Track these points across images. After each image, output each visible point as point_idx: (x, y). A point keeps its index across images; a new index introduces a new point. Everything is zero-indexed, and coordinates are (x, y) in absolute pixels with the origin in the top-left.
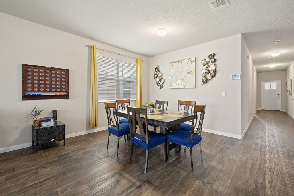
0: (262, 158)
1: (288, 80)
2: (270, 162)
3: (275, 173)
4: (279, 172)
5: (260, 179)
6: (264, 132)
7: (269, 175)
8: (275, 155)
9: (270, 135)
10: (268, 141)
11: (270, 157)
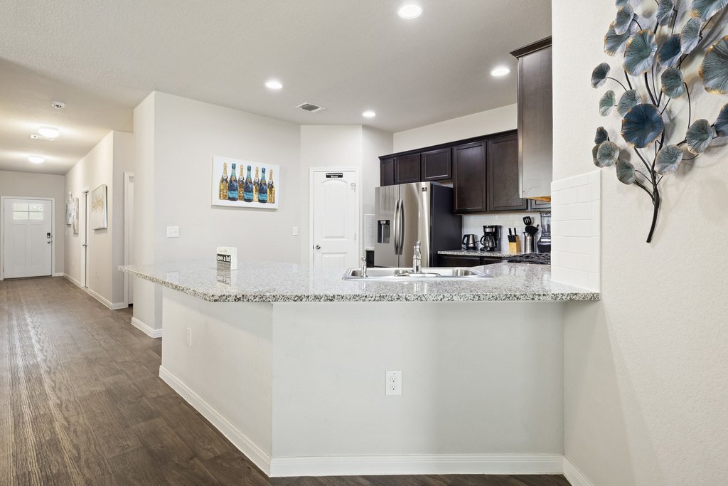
0: (37, 393)
1: (70, 199)
2: (57, 390)
3: (70, 406)
4: (78, 401)
5: (43, 435)
6: (25, 336)
7: (61, 416)
8: (62, 374)
9: (42, 337)
10: (41, 350)
11: (54, 382)
